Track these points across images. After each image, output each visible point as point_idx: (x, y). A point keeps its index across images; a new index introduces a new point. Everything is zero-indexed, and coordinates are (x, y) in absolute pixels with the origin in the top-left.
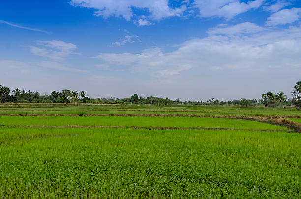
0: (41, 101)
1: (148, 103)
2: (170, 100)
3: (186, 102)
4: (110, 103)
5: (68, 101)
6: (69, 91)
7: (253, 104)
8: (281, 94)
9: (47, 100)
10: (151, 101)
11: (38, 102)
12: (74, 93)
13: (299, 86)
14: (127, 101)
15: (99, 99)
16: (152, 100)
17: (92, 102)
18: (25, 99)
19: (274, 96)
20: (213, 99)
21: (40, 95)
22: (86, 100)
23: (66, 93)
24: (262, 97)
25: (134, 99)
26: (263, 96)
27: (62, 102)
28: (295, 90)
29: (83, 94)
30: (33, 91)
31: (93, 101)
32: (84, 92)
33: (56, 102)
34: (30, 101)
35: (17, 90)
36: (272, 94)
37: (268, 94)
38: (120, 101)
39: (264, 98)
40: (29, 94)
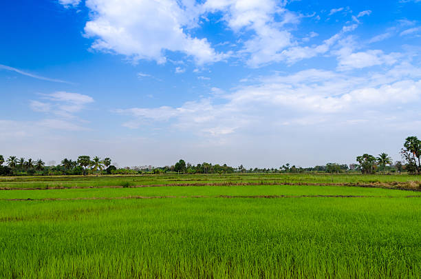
0: (47, 174)
1: (199, 172)
2: (229, 168)
3: (251, 169)
4: (146, 173)
5: (86, 172)
6: (88, 157)
7: (343, 171)
8: (384, 156)
9: (55, 172)
10: (204, 169)
11: (43, 175)
12: (97, 160)
13: (410, 143)
14: (169, 170)
15: (128, 168)
16: (205, 167)
17: (120, 173)
18: (24, 171)
19: (374, 159)
20: (288, 165)
21: (46, 165)
22: (111, 170)
23: (85, 160)
24: (357, 160)
25: (180, 167)
26: (359, 159)
27: (76, 174)
28: (405, 149)
29: (107, 162)
30: (35, 160)
31: (122, 172)
32: (108, 159)
33: (67, 174)
34: (32, 173)
35: (13, 158)
36: (370, 156)
37: (365, 156)
38: (161, 171)
39: (360, 162)
40: (29, 164)
